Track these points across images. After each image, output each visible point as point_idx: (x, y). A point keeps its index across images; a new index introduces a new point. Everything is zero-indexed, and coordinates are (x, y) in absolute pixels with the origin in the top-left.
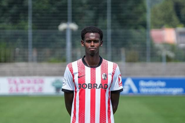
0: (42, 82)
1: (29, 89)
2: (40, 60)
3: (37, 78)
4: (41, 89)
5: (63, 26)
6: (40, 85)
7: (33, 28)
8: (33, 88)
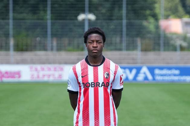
0: (62, 69)
1: (49, 76)
2: (60, 49)
3: (57, 66)
4: (60, 76)
5: (81, 17)
6: (60, 72)
7: (52, 19)
8: (53, 75)
